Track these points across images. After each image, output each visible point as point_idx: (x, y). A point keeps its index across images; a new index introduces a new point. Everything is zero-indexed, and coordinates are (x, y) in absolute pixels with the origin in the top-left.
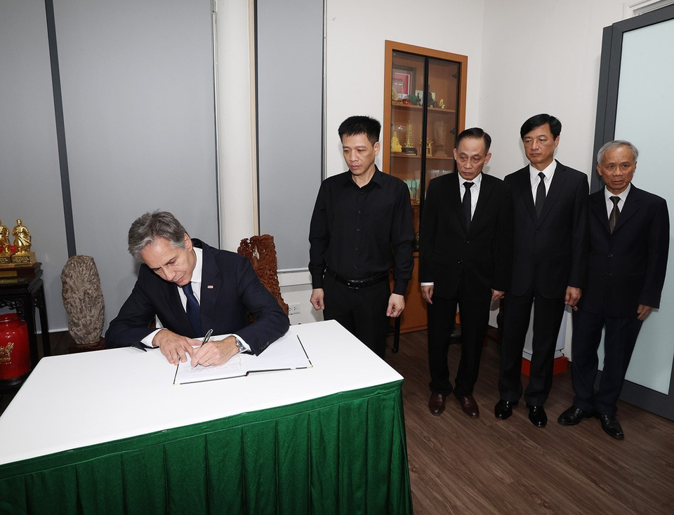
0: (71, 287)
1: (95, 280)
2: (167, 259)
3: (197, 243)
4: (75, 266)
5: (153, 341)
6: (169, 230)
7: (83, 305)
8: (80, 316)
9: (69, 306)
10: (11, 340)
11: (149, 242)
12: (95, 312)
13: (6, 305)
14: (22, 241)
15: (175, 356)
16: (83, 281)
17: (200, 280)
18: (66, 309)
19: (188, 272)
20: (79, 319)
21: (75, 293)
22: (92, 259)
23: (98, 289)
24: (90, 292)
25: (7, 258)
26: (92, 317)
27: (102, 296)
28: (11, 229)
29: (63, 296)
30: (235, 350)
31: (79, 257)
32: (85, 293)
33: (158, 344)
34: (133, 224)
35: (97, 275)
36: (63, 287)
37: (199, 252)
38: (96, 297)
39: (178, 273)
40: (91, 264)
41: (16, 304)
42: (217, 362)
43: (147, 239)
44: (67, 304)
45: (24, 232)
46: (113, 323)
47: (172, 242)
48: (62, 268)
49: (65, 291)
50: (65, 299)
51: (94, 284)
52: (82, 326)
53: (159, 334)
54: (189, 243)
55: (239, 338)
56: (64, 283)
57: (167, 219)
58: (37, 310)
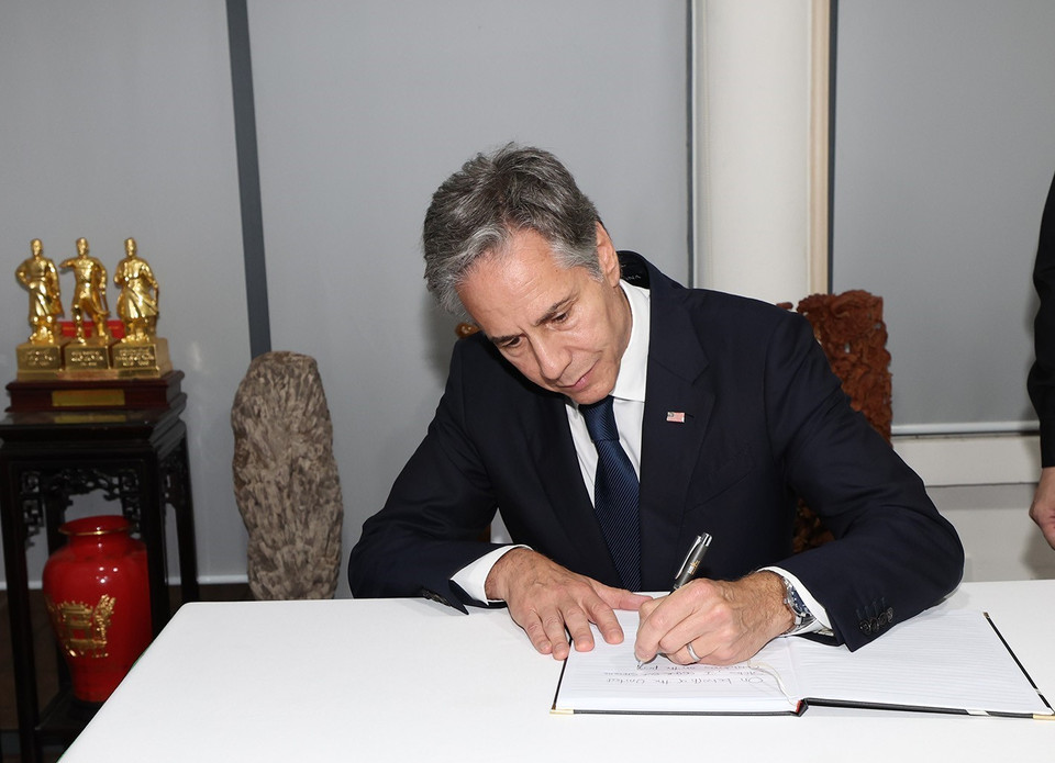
0: (255, 446)
1: (320, 431)
2: (542, 303)
3: (635, 268)
4: (267, 382)
5: (490, 582)
6: (551, 205)
7: (287, 503)
8: (279, 537)
9: (251, 503)
10: (108, 590)
11: (489, 244)
12: (318, 528)
13: (98, 486)
14: (138, 306)
15: (557, 632)
16: (287, 429)
17: (640, 395)
18: (243, 512)
19: (607, 355)
20: (275, 547)
21: (266, 466)
22: (313, 365)
23: (326, 458)
24: (306, 465)
25: (102, 352)
26: (310, 542)
27: (337, 479)
28: (110, 267)
29: (236, 476)
30: (781, 619)
31: (279, 357)
32: (294, 467)
33: (502, 593)
34: (436, 196)
35: (324, 413)
36: (237, 446)
37: (639, 300)
38: (321, 484)
39: (579, 356)
40: (311, 378)
41: (120, 486)
42: (725, 653)
43: (480, 234)
44: (247, 499)
45: (142, 277)
46: (372, 527)
47: (558, 246)
48: (235, 386)
49: (240, 459)
50: (240, 483)
51: (318, 441)
52: (281, 570)
53: (507, 560)
54: (609, 262)
55: (793, 582)
56: (240, 434)
57: (543, 170)
58: (171, 513)
